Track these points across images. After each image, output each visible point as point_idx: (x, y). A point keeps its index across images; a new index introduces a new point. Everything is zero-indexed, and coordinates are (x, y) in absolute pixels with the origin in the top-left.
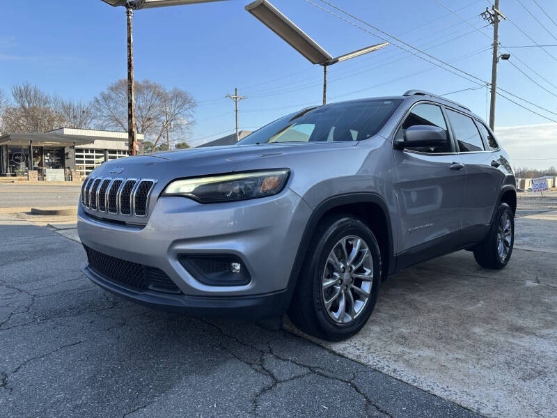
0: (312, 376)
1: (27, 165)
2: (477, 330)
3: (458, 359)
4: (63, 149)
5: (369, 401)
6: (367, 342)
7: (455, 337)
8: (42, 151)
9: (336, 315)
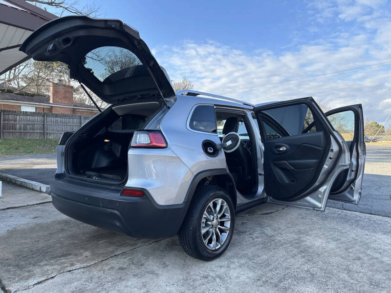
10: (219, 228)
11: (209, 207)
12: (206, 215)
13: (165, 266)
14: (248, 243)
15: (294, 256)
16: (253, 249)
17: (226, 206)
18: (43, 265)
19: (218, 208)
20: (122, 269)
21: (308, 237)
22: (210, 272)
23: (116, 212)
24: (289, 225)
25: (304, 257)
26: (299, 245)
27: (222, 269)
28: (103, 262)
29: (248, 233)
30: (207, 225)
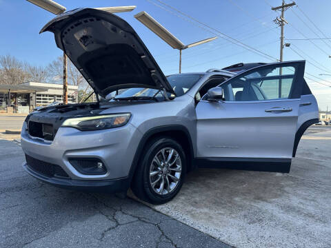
0: (139, 222)
1: (7, 104)
2: (237, 199)
3: (220, 214)
4: (29, 94)
5: (163, 234)
6: (175, 205)
7: (223, 202)
8: (16, 95)
9: (158, 190)
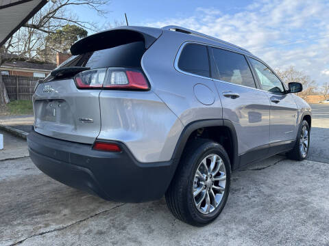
10: (213, 189)
11: (203, 165)
12: (198, 174)
13: (151, 231)
14: (245, 203)
15: (304, 223)
16: (251, 211)
17: (221, 162)
18: (16, 225)
19: (212, 166)
20: (100, 233)
21: (313, 198)
22: (203, 242)
23: (87, 170)
24: (286, 183)
25: (316, 224)
26: (305, 207)
27: (219, 238)
28: (81, 224)
29: (242, 191)
30: (199, 185)
